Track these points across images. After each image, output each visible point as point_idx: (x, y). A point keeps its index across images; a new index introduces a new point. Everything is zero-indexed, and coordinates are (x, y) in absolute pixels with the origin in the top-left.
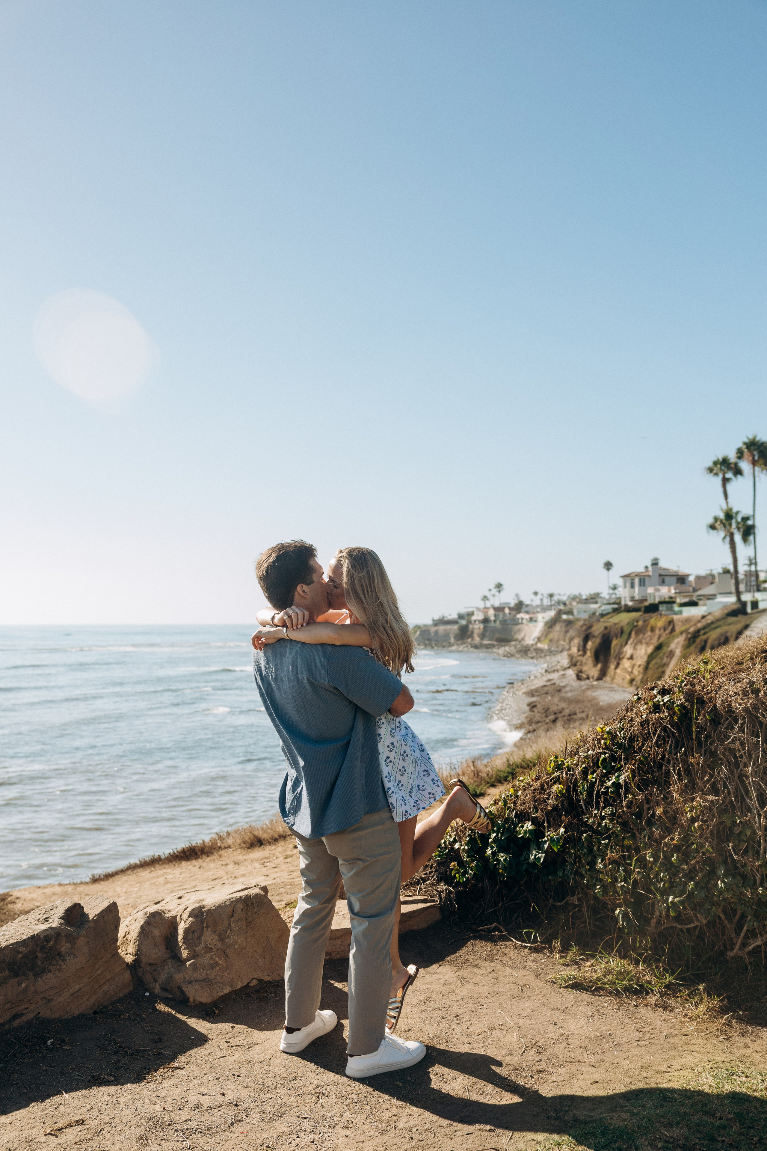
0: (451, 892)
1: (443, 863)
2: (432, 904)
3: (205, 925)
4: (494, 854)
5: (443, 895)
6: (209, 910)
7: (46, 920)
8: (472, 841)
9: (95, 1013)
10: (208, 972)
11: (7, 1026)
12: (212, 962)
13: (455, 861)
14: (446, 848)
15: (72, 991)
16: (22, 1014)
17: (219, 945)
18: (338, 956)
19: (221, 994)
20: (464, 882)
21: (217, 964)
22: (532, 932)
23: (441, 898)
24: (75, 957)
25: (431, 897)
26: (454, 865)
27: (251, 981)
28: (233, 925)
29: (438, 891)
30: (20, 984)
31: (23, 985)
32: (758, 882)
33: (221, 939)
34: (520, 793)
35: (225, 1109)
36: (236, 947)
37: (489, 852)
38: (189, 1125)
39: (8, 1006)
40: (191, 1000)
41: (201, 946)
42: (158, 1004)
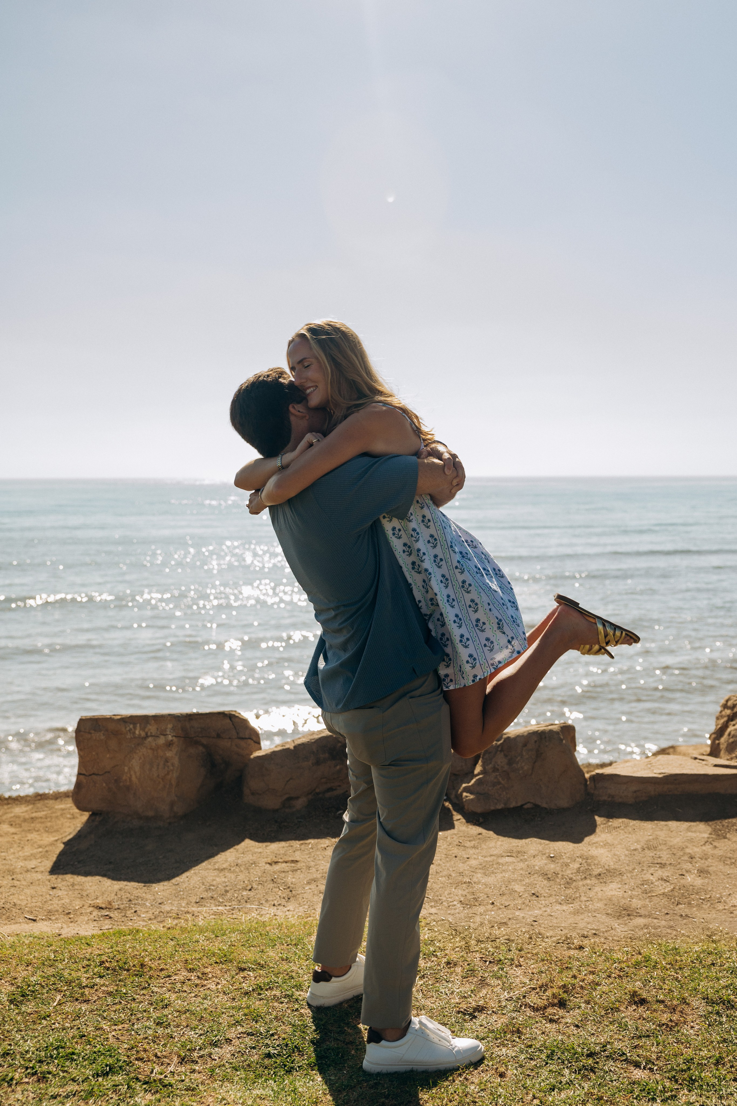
3: (499, 749)
6: (509, 738)
10: (490, 788)
11: (321, 796)
12: (495, 781)
16: (336, 789)
17: (506, 768)
18: (620, 800)
19: (492, 808)
21: (499, 783)
27: (526, 804)
28: (524, 753)
30: (335, 766)
31: (338, 767)
33: (510, 763)
36: (521, 772)
39: (324, 780)
40: (466, 807)
41: (491, 766)
42: (447, 804)
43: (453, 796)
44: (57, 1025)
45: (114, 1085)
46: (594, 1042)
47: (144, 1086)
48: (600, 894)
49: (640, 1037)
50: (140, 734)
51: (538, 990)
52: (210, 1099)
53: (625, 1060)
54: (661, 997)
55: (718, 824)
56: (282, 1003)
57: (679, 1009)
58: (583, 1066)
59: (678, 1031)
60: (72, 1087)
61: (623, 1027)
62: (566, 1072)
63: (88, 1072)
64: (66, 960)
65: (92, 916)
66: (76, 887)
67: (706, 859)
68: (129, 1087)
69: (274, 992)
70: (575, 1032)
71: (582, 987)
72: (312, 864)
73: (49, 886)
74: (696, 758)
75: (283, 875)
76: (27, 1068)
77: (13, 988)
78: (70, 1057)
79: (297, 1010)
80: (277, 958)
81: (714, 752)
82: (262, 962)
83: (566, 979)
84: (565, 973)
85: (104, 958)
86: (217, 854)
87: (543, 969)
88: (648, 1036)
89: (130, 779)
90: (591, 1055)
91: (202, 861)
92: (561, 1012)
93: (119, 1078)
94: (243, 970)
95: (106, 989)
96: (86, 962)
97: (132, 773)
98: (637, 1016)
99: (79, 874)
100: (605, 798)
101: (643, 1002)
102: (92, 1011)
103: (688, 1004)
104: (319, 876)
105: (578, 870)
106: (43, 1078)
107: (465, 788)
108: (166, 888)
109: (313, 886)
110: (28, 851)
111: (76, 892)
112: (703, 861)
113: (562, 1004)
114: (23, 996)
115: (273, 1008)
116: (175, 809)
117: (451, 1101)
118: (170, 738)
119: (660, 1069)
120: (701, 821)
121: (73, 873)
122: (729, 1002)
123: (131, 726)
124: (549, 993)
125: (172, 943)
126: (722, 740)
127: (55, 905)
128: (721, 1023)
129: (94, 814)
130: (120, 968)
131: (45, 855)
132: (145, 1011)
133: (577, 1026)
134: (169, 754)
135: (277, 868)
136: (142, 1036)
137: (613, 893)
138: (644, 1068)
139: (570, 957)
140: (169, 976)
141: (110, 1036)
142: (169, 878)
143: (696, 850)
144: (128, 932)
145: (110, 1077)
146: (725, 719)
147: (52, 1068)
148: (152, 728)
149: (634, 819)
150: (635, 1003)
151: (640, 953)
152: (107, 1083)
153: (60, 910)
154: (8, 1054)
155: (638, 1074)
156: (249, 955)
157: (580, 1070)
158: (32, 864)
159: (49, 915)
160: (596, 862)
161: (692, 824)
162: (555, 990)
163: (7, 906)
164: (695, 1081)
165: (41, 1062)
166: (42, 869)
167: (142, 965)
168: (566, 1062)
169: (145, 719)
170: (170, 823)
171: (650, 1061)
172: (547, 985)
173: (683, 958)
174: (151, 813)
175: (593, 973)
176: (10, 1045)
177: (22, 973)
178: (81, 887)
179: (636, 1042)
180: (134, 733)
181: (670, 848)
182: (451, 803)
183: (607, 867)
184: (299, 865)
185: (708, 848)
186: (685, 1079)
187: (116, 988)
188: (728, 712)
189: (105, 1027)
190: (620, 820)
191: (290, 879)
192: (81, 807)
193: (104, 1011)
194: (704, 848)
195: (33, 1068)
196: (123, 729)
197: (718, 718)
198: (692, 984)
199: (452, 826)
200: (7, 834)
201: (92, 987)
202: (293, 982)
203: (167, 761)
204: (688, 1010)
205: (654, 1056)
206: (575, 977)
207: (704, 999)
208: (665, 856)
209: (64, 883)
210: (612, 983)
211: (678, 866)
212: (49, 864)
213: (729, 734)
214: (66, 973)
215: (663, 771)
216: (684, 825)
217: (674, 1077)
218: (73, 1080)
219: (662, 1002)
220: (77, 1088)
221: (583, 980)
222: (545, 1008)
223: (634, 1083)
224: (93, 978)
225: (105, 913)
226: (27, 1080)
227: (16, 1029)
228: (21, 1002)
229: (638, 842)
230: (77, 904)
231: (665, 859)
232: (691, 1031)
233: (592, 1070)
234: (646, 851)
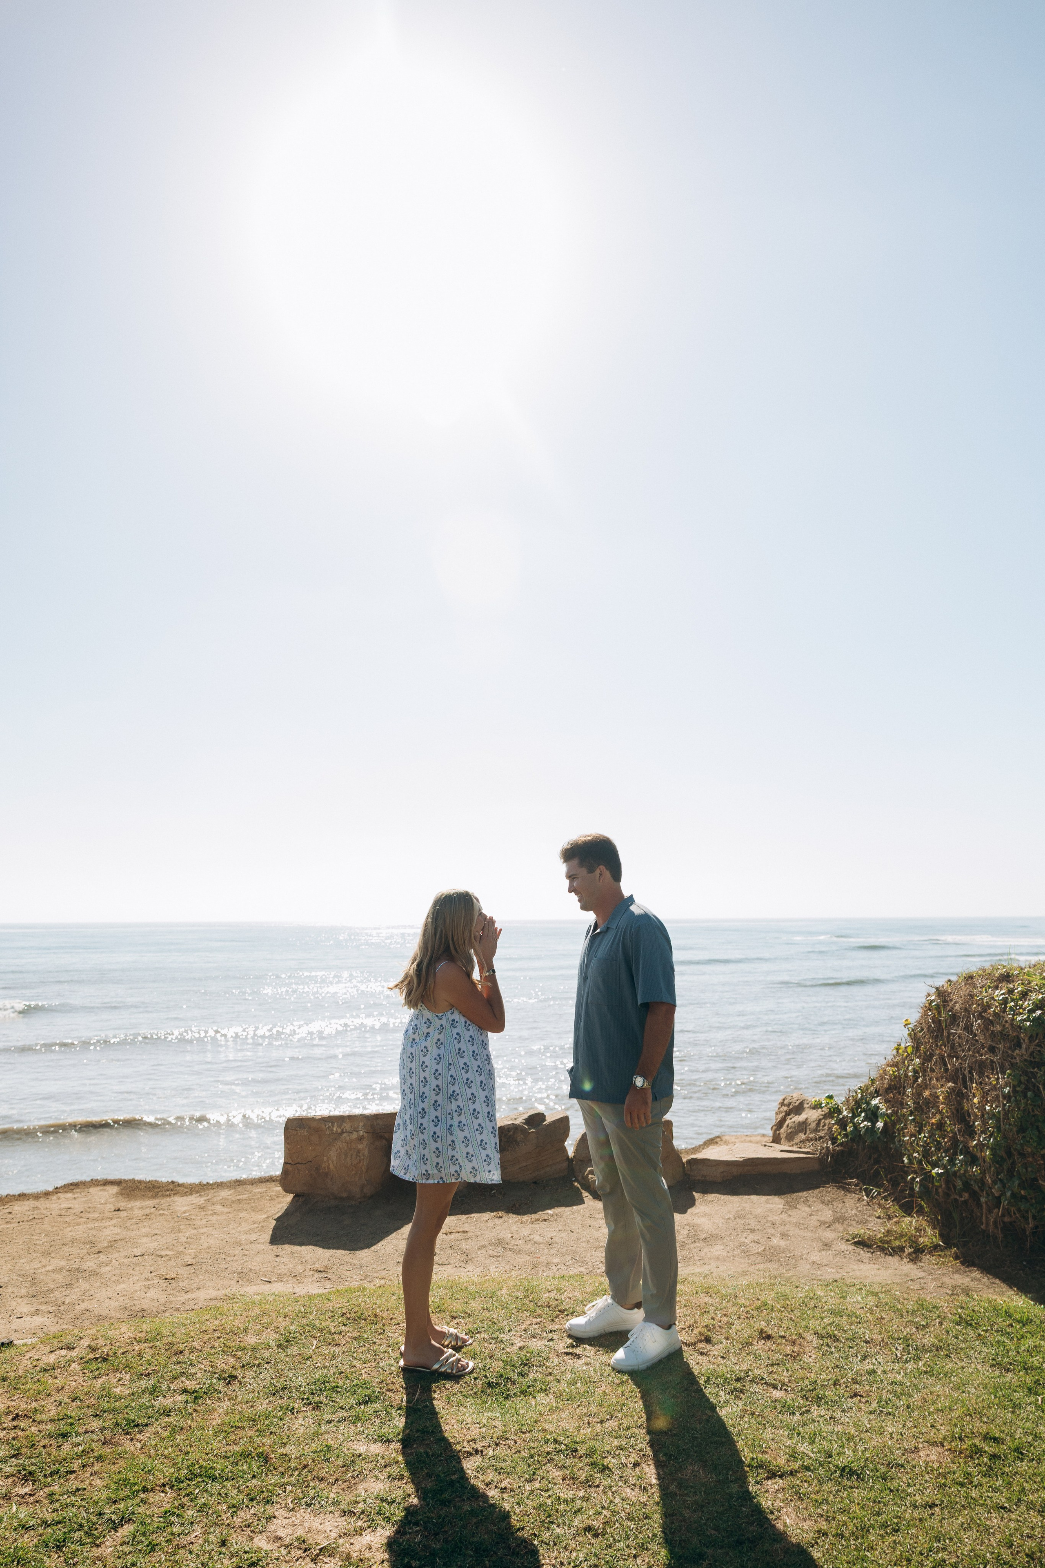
0: (831, 1149)
2: (813, 1155)
5: (823, 1152)
7: (515, 1119)
9: (535, 1183)
15: (521, 1166)
18: (711, 1179)
22: (873, 1190)
23: (820, 1153)
24: (525, 1144)
25: (814, 1150)
26: (836, 1128)
29: (822, 1147)
35: (541, 1245)
38: (515, 1247)
42: (576, 1184)
43: (580, 1178)
44: (319, 1364)
45: (374, 1412)
46: (739, 1369)
47: (399, 1412)
48: (709, 1254)
49: (772, 1365)
50: (337, 1131)
51: (687, 1329)
52: (453, 1421)
53: (765, 1383)
54: (782, 1334)
55: (789, 1197)
56: (491, 1344)
57: (798, 1342)
58: (734, 1389)
59: (801, 1360)
60: (342, 1414)
61: (757, 1358)
62: (722, 1393)
63: (353, 1402)
64: (315, 1313)
65: (314, 1278)
66: (295, 1255)
67: (785, 1225)
68: (387, 1413)
69: (483, 1336)
70: (722, 1362)
71: (720, 1327)
72: (479, 1233)
73: (273, 1255)
74: (765, 1146)
75: (458, 1243)
76: (303, 1399)
77: (277, 1336)
78: (335, 1389)
79: (503, 1349)
80: (480, 1308)
81: (776, 1139)
82: (469, 1312)
83: (706, 1319)
84: (705, 1316)
85: (344, 1310)
86: (402, 1227)
87: (687, 1313)
88: (778, 1364)
89: (329, 1168)
90: (738, 1380)
91: (392, 1233)
92: (709, 1347)
93: (377, 1406)
94: (455, 1318)
95: (351, 1335)
96: (330, 1314)
97: (330, 1162)
98: (767, 1348)
99: (294, 1244)
100: (700, 1178)
101: (769, 1337)
102: (344, 1352)
103: (804, 1338)
104: (486, 1243)
105: (688, 1235)
106: (317, 1407)
107: (590, 1171)
108: (367, 1254)
109: (483, 1251)
110: (245, 1227)
111: (297, 1259)
112: (783, 1227)
113: (708, 1340)
114: (287, 1341)
115: (485, 1348)
116: (365, 1190)
117: (640, 1418)
118: (361, 1133)
119: (793, 1389)
120: (775, 1195)
121: (289, 1243)
122: (834, 1336)
123: (330, 1124)
124: (696, 1331)
125: (394, 1297)
126: (782, 1130)
127: (283, 1269)
128: (831, 1353)
129: (297, 1196)
130: (359, 1318)
131: (262, 1229)
132: (385, 1352)
133: (723, 1357)
134: (360, 1146)
135: (452, 1237)
136: (388, 1372)
137: (719, 1253)
138: (781, 1389)
139: (706, 1304)
140: (398, 1324)
141: (363, 1372)
142: (369, 1246)
143: (776, 1218)
144: (357, 1290)
145: (369, 1405)
146: (784, 1114)
147: (322, 1399)
148: (347, 1126)
149: (724, 1194)
150: (763, 1338)
151: (758, 1299)
152: (369, 1409)
153: (288, 1274)
154: (286, 1388)
155: (777, 1394)
156: (458, 1306)
157: (732, 1392)
158: (253, 1237)
159: (280, 1278)
160: (701, 1229)
161: (769, 1197)
162: (700, 1329)
163: (245, 1271)
164: (821, 1398)
165: (312, 1394)
166: (263, 1241)
167: (376, 1316)
168: (720, 1386)
169: (341, 1119)
170: (360, 1203)
171: (784, 1383)
172: (693, 1326)
173: (792, 1302)
174: (345, 1195)
175: (725, 1315)
176: (286, 1381)
177: (282, 1323)
178: (299, 1255)
179: (770, 1369)
180: (332, 1130)
181: (755, 1217)
182: (579, 1183)
183: (710, 1233)
184: (469, 1235)
185: (784, 1216)
186: (813, 1397)
187: (359, 1334)
188: (785, 1108)
189: (358, 1365)
190: (713, 1195)
191: (464, 1246)
192: (287, 1190)
193: (354, 1353)
194: (781, 1216)
195: (308, 1399)
196: (323, 1126)
197: (777, 1114)
198: (804, 1323)
199: (582, 1202)
200: (222, 1213)
201: (340, 1333)
202: (496, 1327)
203: (358, 1152)
204: (805, 1344)
205: (787, 1380)
206: (713, 1318)
207: (815, 1334)
208: (753, 1224)
209: (284, 1252)
210: (742, 1323)
211: (765, 1231)
212: (267, 1236)
213: (788, 1126)
214: (317, 1323)
215: (743, 1156)
216: (763, 1198)
217: (805, 1396)
218: (341, 1408)
219: (784, 1337)
220: (345, 1414)
221: (720, 1322)
222: (695, 1344)
223: (776, 1401)
224: (339, 1327)
225: (324, 1275)
226: (305, 1409)
227: (287, 1369)
228: (286, 1347)
229: (729, 1212)
230: (300, 1268)
231: (753, 1225)
232: (810, 1360)
233: (742, 1391)
234: (737, 1219)
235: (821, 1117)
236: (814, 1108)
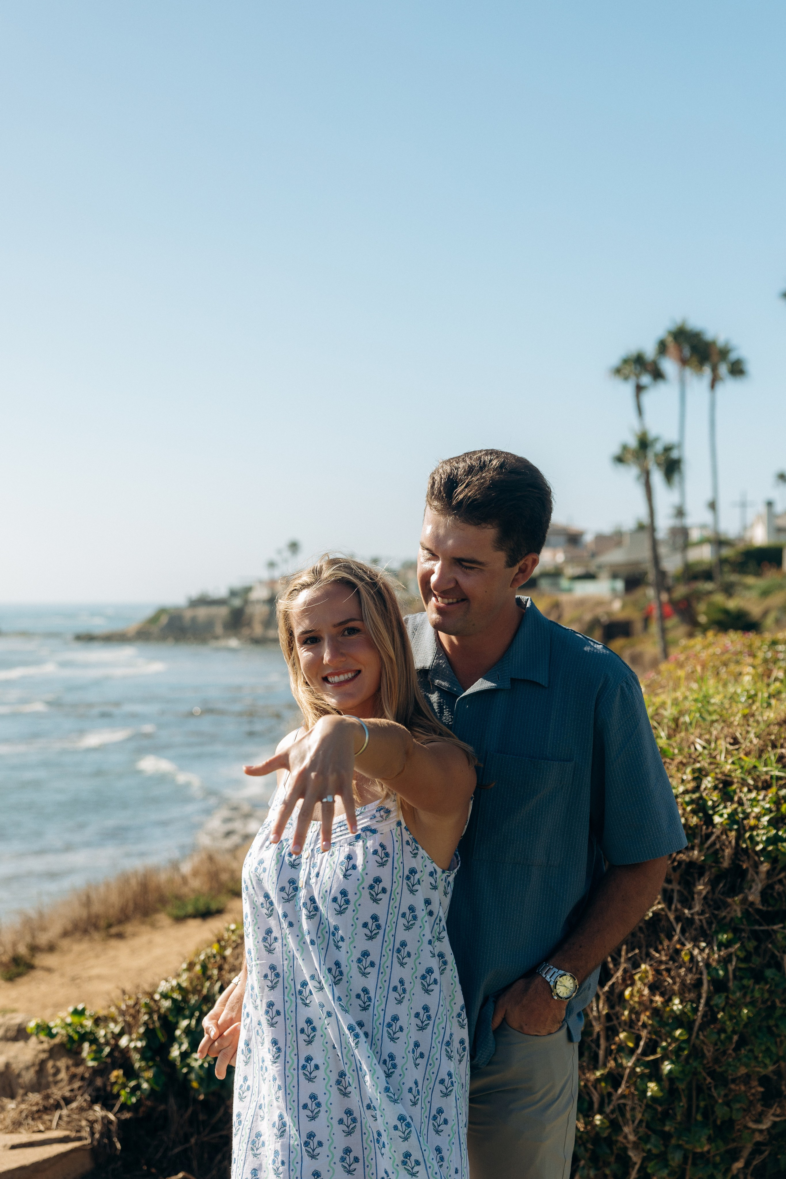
0: (110, 1122)
1: (102, 1071)
2: (77, 1144)
4: (185, 1055)
5: (98, 1127)
8: (149, 1034)
13: (120, 1067)
14: (107, 1043)
20: (134, 1105)
23: (92, 1133)
25: (78, 1131)
26: (117, 1077)
29: (88, 1120)
32: (596, 1106)
34: (228, 952)
37: (175, 1052)
235: (43, 1056)
236: (15, 1039)
